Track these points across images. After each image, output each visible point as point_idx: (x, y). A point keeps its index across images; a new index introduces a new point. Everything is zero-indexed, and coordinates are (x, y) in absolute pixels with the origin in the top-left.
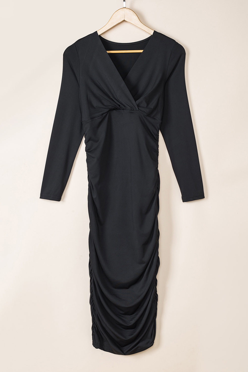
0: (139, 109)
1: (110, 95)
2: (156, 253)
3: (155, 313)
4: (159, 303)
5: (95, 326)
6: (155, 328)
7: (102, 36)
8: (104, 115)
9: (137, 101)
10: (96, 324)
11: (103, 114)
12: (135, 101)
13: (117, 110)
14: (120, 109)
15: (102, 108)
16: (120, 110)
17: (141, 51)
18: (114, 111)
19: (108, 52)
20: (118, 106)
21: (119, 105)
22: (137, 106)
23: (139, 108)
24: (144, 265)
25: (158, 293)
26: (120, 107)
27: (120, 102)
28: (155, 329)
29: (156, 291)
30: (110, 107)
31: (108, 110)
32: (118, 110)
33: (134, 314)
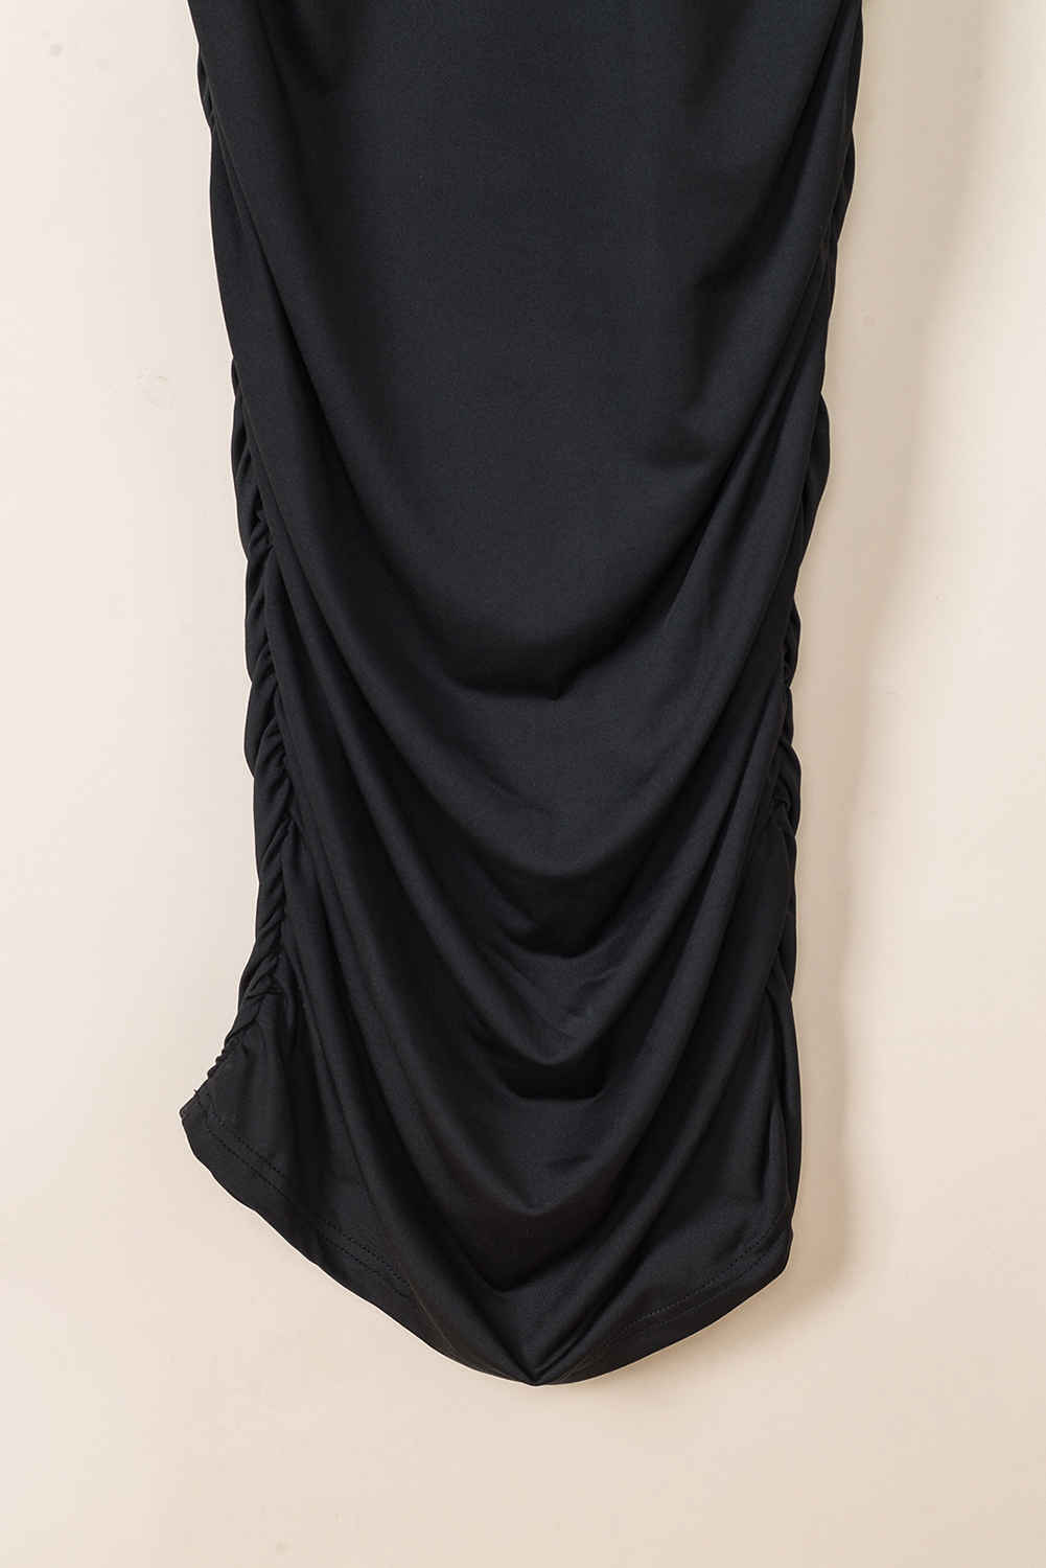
2: (805, 379)
3: (780, 949)
4: (809, 837)
5: (281, 976)
6: (790, 1096)
10: (290, 965)
24: (696, 474)
25: (804, 744)
28: (791, 1105)
29: (787, 729)
33: (600, 950)
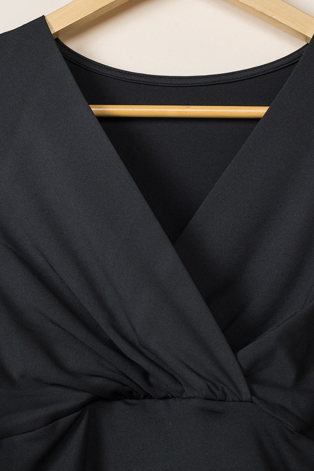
0: (253, 393)
1: (101, 320)
7: (74, 45)
8: (63, 422)
9: (241, 353)
11: (55, 418)
12: (235, 349)
13: (134, 401)
14: (147, 396)
15: (54, 385)
16: (147, 401)
17: (259, 111)
18: (119, 407)
19: (97, 109)
20: (137, 379)
21: (146, 375)
22: (246, 377)
23: (255, 387)
26: (150, 384)
27: (149, 355)
30: (97, 381)
31: (83, 397)
32: (138, 398)
